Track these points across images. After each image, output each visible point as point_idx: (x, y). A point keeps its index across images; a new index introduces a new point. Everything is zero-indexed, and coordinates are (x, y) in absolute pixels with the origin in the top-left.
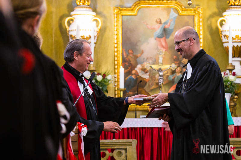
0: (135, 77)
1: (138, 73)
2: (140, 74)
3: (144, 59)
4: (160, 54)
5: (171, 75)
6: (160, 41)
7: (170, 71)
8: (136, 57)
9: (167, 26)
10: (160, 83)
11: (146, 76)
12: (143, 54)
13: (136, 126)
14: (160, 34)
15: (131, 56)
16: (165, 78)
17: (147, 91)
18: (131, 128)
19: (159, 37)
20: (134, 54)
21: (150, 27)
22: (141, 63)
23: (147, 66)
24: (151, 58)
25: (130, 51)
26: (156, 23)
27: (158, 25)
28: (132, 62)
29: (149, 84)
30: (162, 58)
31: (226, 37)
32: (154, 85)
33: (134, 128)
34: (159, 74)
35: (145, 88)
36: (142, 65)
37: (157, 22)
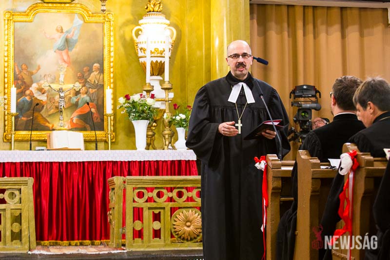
0: (30, 98)
1: (33, 94)
2: (36, 95)
3: (41, 76)
4: (61, 71)
5: (73, 96)
6: (61, 54)
7: (72, 92)
8: (32, 74)
9: (69, 35)
10: (61, 106)
11: (43, 98)
12: (40, 70)
13: (31, 161)
14: (61, 45)
15: (25, 72)
16: (66, 100)
17: (44, 116)
18: (25, 163)
19: (60, 49)
20: (29, 70)
21: (48, 37)
22: (37, 82)
23: (45, 85)
24: (50, 75)
25: (24, 67)
26: (56, 32)
27: (59, 34)
28: (25, 80)
29: (47, 108)
30: (64, 76)
31: (142, 50)
32: (53, 109)
33: (29, 162)
34: (60, 95)
35: (41, 113)
36: (38, 84)
37: (57, 30)
